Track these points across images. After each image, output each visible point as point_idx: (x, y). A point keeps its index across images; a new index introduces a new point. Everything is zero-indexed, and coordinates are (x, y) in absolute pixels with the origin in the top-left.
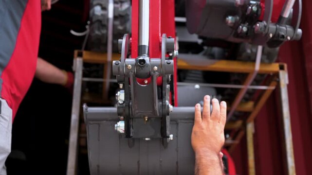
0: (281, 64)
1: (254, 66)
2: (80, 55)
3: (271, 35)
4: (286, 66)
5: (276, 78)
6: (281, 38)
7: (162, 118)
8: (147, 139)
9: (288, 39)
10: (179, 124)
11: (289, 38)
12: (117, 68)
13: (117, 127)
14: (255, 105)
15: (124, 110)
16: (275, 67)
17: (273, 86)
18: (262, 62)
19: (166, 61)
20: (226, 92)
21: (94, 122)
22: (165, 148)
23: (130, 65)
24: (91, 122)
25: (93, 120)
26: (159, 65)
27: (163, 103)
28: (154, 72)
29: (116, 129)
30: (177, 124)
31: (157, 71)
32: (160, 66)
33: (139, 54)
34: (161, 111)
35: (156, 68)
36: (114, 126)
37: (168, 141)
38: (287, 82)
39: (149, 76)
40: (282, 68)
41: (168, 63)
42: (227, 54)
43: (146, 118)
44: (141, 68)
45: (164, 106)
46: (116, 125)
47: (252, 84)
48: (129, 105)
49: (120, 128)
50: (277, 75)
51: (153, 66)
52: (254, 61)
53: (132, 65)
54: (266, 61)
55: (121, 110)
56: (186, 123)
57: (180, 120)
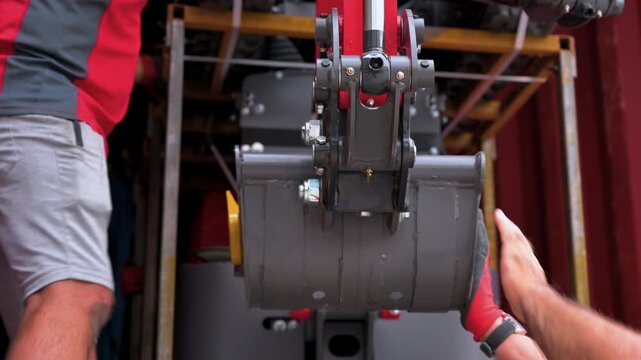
0: (564, 37)
1: (513, 40)
2: (179, 14)
3: (568, 8)
4: (572, 41)
5: (551, 65)
6: (587, 14)
7: (397, 173)
8: (364, 214)
9: (598, 16)
10: (420, 189)
11: (600, 13)
12: (326, 73)
13: (304, 191)
14: (503, 109)
15: (329, 156)
16: (552, 43)
17: (543, 76)
18: (529, 33)
19: (420, 61)
20: (449, 85)
21: (255, 182)
22: (392, 233)
23: (351, 69)
24: (248, 182)
25: (253, 178)
26: (407, 70)
27: (402, 142)
28: (398, 82)
29: (301, 194)
31: (402, 80)
32: (410, 71)
33: (366, 48)
34: (399, 158)
35: (401, 74)
36: (298, 189)
37: (400, 220)
38: (574, 73)
39: (388, 90)
40: (564, 45)
41: (424, 66)
42: (459, 14)
43: (370, 171)
44: (371, 75)
45: (404, 149)
46: (301, 187)
47: (505, 74)
48: (338, 146)
49: (311, 192)
50: (555, 58)
51: (394, 71)
52: (514, 31)
53: (356, 69)
54: (536, 31)
55: (323, 156)
56: (433, 186)
57: (423, 179)
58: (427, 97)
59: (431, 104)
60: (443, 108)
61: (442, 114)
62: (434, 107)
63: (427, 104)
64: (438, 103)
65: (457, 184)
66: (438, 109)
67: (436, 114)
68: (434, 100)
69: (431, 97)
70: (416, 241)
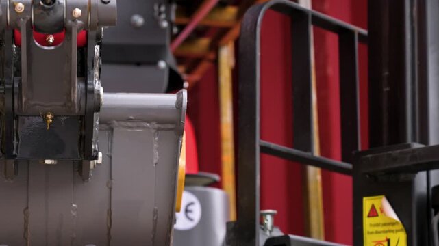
7: (81, 118)
8: (48, 162)
10: (115, 130)
22: (83, 180)
23: (20, 5)
26: (85, 7)
27: (86, 84)
28: (74, 20)
30: (112, 130)
32: (88, 8)
34: (83, 103)
35: (78, 12)
37: (92, 166)
39: (61, 28)
41: (104, 2)
43: (50, 116)
44: (45, 13)
45: (89, 92)
48: (13, 87)
51: (71, 7)
56: (130, 127)
57: (118, 121)
58: (156, 8)
59: (160, 13)
60: (173, 17)
61: (171, 24)
62: (163, 16)
63: (156, 14)
64: (168, 12)
65: (156, 126)
66: (168, 19)
67: (165, 24)
68: (163, 8)
69: (159, 7)
70: (110, 189)
